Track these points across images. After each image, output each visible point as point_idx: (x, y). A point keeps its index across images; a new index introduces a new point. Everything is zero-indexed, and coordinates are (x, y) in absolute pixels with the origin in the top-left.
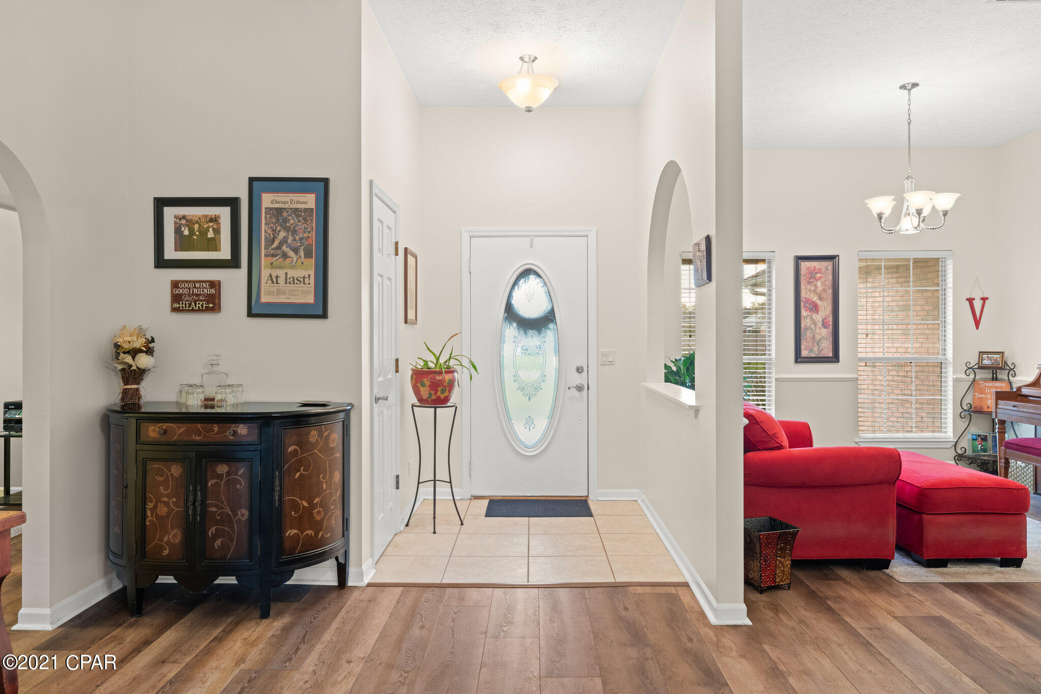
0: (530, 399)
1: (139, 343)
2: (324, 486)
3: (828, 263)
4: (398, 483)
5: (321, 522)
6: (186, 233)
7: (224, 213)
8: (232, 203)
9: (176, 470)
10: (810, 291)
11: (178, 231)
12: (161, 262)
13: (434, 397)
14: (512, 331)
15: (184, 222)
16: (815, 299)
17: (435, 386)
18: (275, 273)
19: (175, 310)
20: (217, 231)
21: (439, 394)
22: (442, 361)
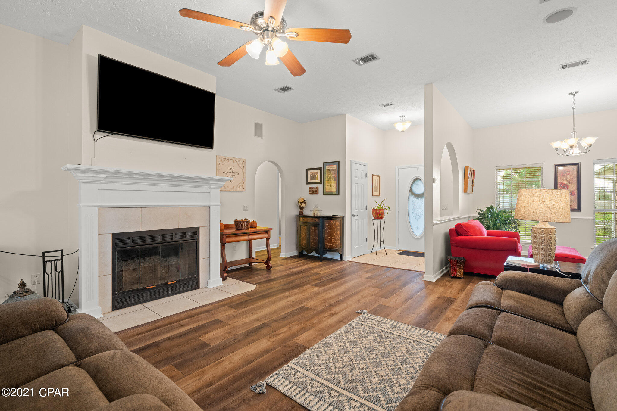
0: (418, 220)
1: (302, 201)
2: (335, 234)
3: (574, 166)
4: (366, 240)
5: (334, 242)
6: (312, 176)
7: (319, 171)
8: (320, 169)
9: (305, 228)
10: (563, 179)
11: (311, 176)
12: (308, 183)
13: (377, 217)
14: (412, 198)
15: (312, 174)
16: (566, 183)
17: (377, 214)
18: (328, 184)
19: (310, 194)
20: (318, 176)
21: (378, 216)
22: (381, 207)
